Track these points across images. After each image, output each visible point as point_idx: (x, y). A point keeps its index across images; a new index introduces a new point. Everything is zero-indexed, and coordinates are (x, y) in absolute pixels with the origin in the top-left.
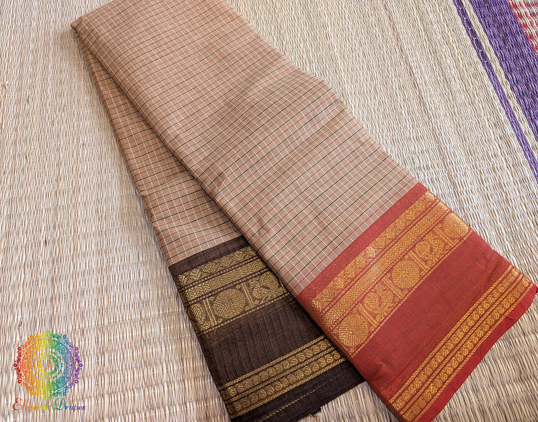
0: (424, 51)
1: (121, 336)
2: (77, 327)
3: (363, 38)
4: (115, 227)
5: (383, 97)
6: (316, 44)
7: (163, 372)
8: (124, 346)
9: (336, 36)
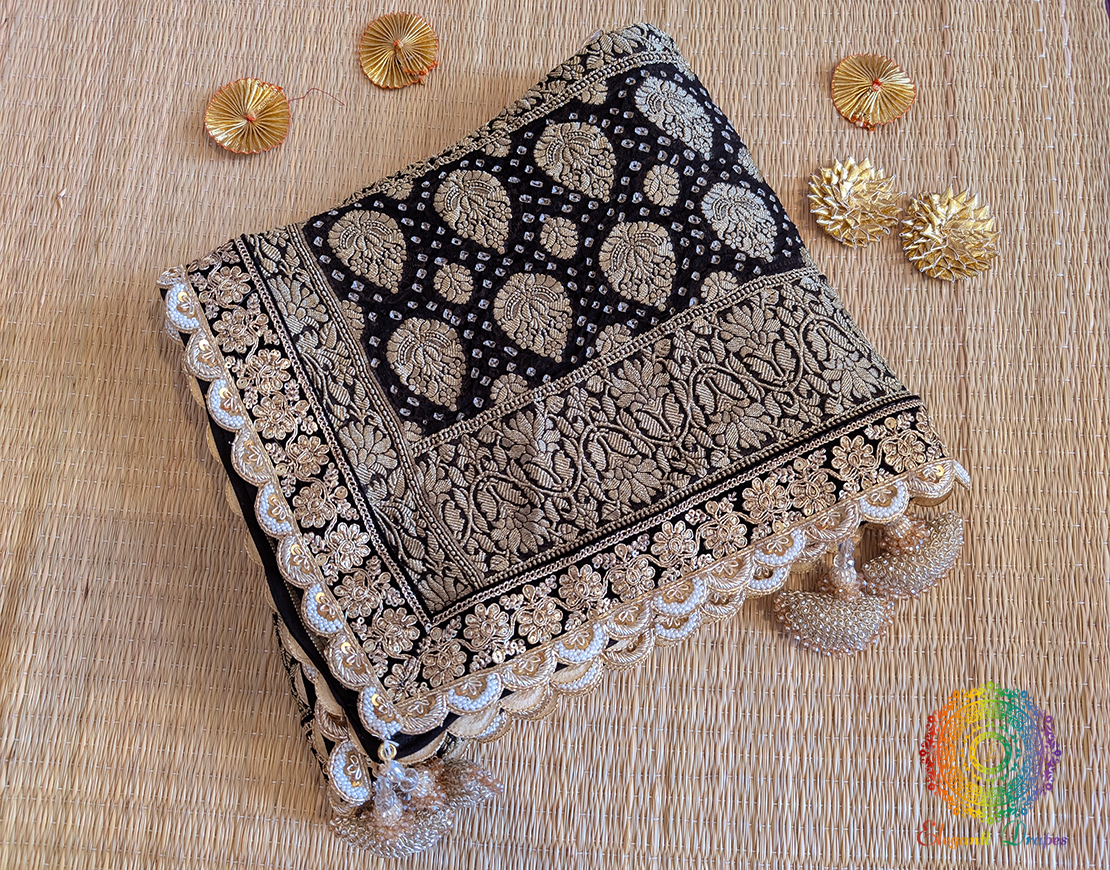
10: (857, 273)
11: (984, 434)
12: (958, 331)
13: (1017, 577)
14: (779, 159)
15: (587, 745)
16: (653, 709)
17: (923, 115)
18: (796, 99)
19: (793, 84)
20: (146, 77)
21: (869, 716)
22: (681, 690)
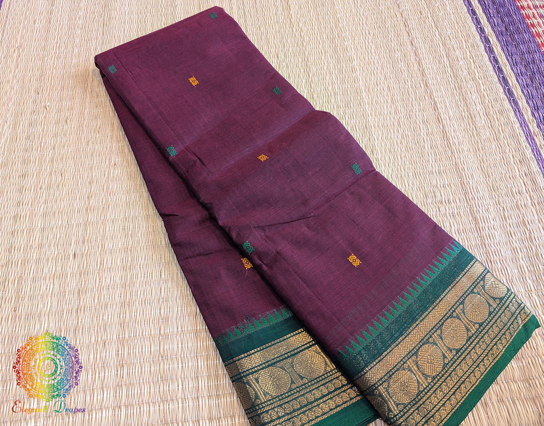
0: (449, 86)
1: (140, 350)
2: (100, 339)
3: (389, 72)
4: (140, 244)
5: (407, 131)
6: (341, 77)
7: (178, 388)
8: (142, 360)
9: (362, 70)
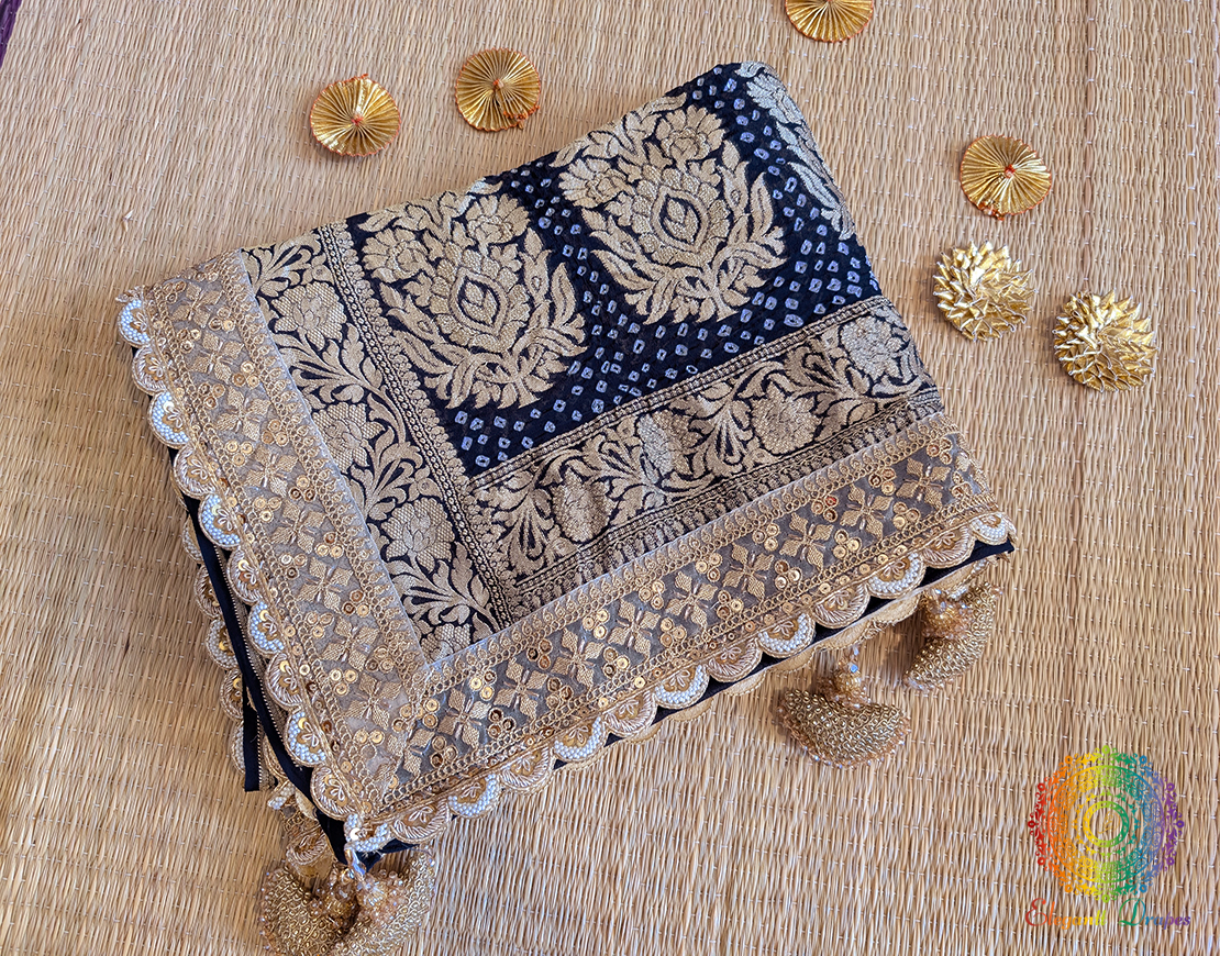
10: (972, 374)
11: (1095, 562)
12: (1076, 447)
13: (1118, 719)
14: (897, 242)
15: (645, 856)
16: (718, 824)
17: (1057, 207)
18: (921, 178)
19: (919, 161)
20: (226, 97)
21: (948, 853)
22: (750, 806)
